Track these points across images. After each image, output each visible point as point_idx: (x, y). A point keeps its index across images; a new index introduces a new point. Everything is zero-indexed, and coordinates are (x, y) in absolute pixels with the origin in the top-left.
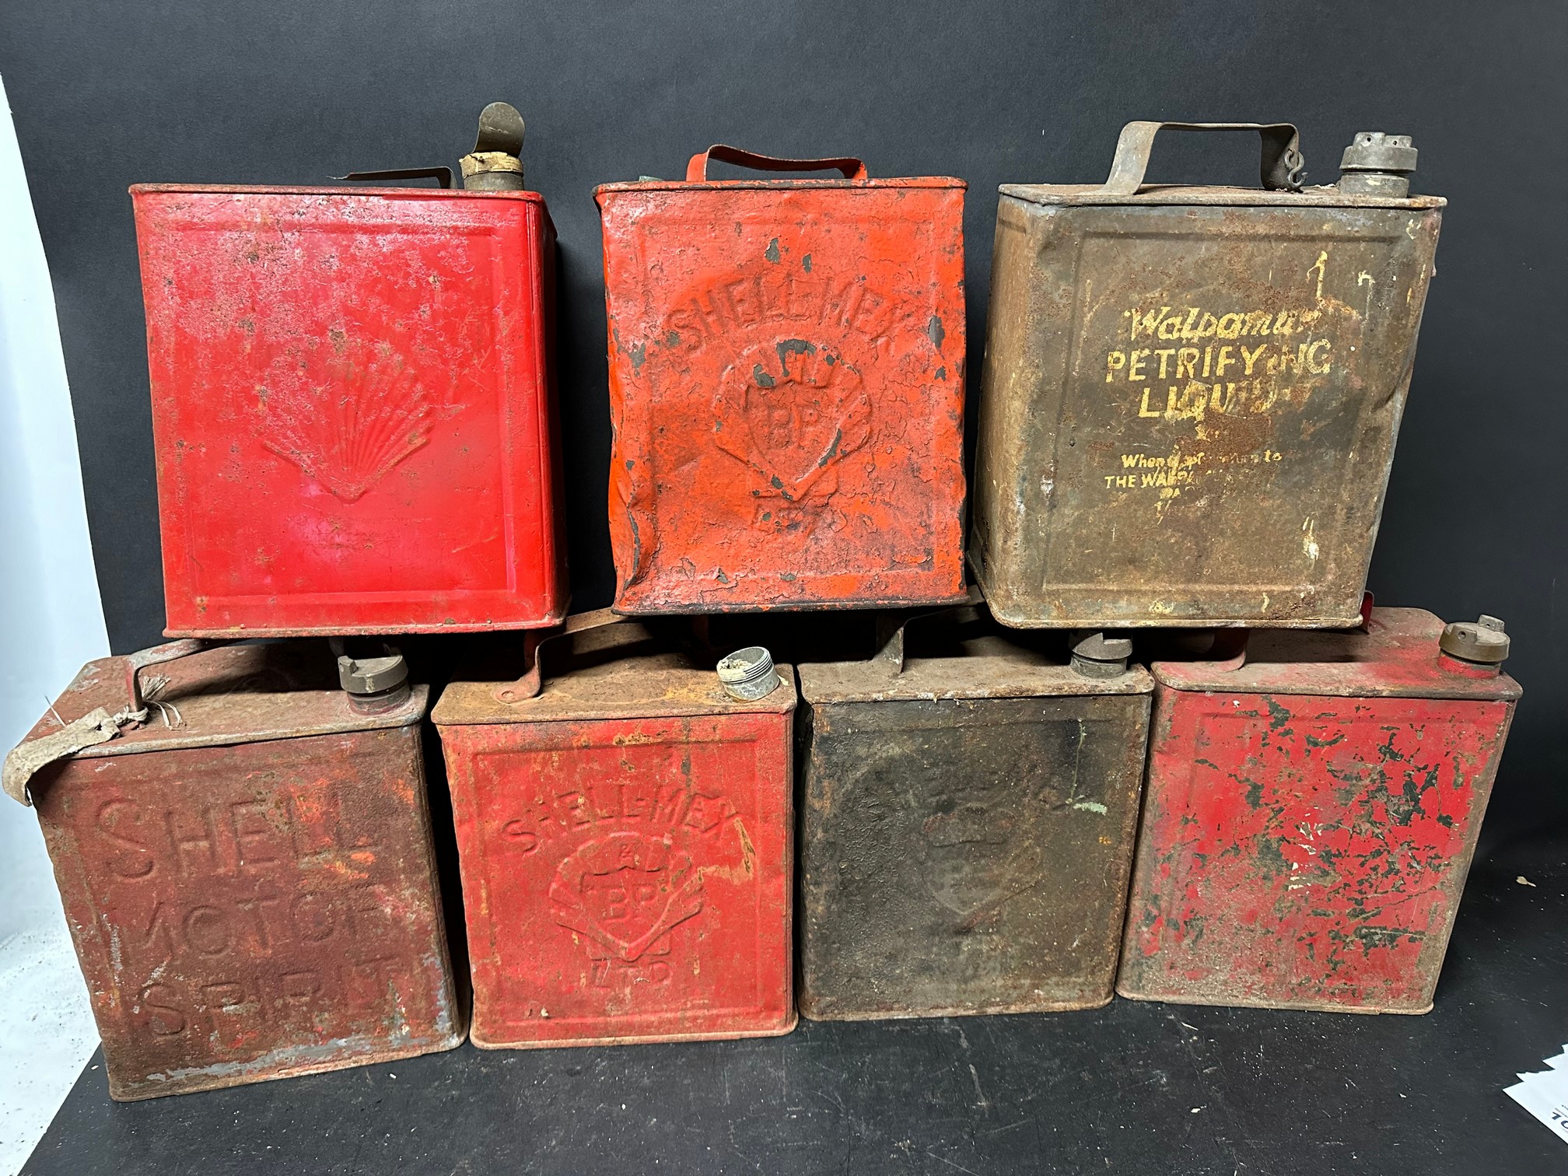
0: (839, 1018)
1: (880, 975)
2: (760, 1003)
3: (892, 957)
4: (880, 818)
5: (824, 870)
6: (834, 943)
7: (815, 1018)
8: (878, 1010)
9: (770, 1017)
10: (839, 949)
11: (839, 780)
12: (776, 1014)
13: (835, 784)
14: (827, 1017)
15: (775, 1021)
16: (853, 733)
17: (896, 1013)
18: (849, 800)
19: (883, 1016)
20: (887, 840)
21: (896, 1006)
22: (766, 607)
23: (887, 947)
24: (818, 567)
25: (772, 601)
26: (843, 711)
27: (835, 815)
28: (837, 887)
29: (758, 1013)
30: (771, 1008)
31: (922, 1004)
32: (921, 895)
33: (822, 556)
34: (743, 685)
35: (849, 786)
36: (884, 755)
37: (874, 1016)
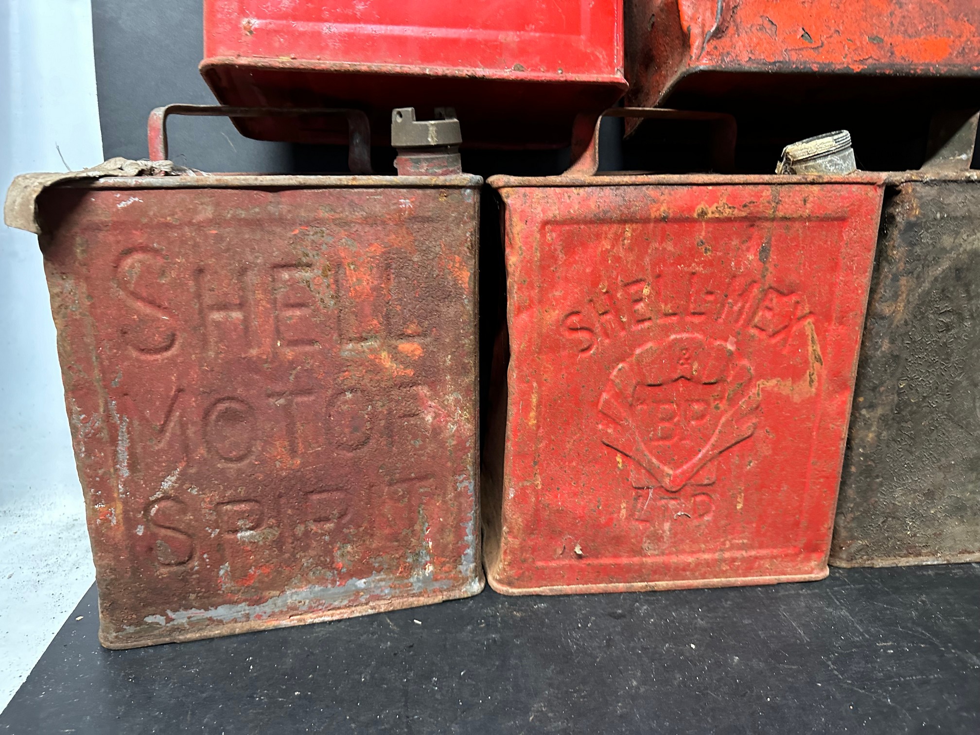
0: (868, 564)
1: (915, 515)
2: (802, 542)
3: (930, 495)
4: (948, 327)
5: (882, 389)
6: (877, 477)
7: (844, 564)
8: (906, 556)
9: (808, 559)
10: (881, 484)
11: (918, 277)
12: (814, 556)
13: (913, 283)
14: (855, 564)
15: (813, 564)
16: (942, 218)
17: (925, 558)
18: (923, 303)
19: (912, 561)
20: (948, 357)
21: (924, 551)
22: (857, 68)
23: (926, 485)
24: (906, 31)
25: (861, 62)
26: (933, 191)
27: (906, 321)
28: (892, 410)
29: (797, 555)
30: (812, 548)
31: (951, 548)
32: (969, 423)
33: (908, 20)
34: (829, 158)
35: (926, 285)
36: (969, 248)
37: (903, 562)
